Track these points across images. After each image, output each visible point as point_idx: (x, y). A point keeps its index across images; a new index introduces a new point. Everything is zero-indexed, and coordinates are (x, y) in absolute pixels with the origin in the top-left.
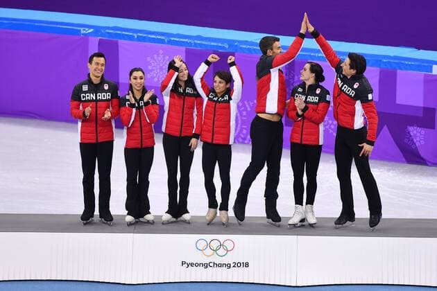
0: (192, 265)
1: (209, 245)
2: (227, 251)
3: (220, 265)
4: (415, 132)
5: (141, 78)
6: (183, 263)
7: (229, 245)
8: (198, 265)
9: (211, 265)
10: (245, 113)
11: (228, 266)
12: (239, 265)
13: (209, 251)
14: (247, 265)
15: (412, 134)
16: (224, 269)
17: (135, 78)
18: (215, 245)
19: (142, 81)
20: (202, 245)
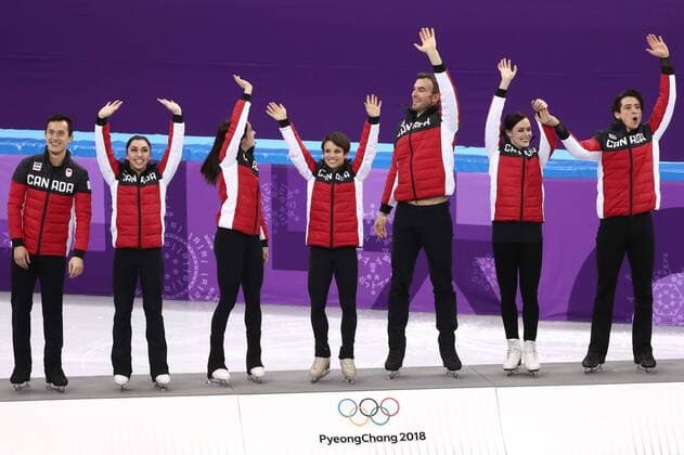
0: (336, 439)
1: (359, 407)
2: (389, 416)
3: (381, 439)
4: (488, 266)
5: (144, 150)
6: (322, 438)
7: (390, 407)
8: (346, 440)
9: (367, 438)
10: (204, 254)
11: (394, 439)
12: (410, 437)
13: (359, 418)
14: (422, 436)
15: (483, 269)
16: (388, 444)
17: (135, 150)
18: (369, 407)
19: (146, 154)
20: (348, 408)
